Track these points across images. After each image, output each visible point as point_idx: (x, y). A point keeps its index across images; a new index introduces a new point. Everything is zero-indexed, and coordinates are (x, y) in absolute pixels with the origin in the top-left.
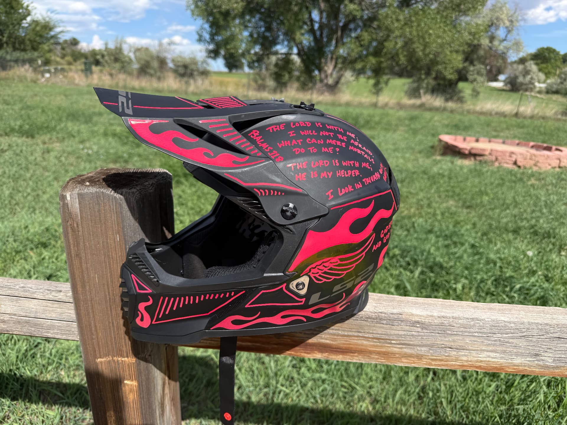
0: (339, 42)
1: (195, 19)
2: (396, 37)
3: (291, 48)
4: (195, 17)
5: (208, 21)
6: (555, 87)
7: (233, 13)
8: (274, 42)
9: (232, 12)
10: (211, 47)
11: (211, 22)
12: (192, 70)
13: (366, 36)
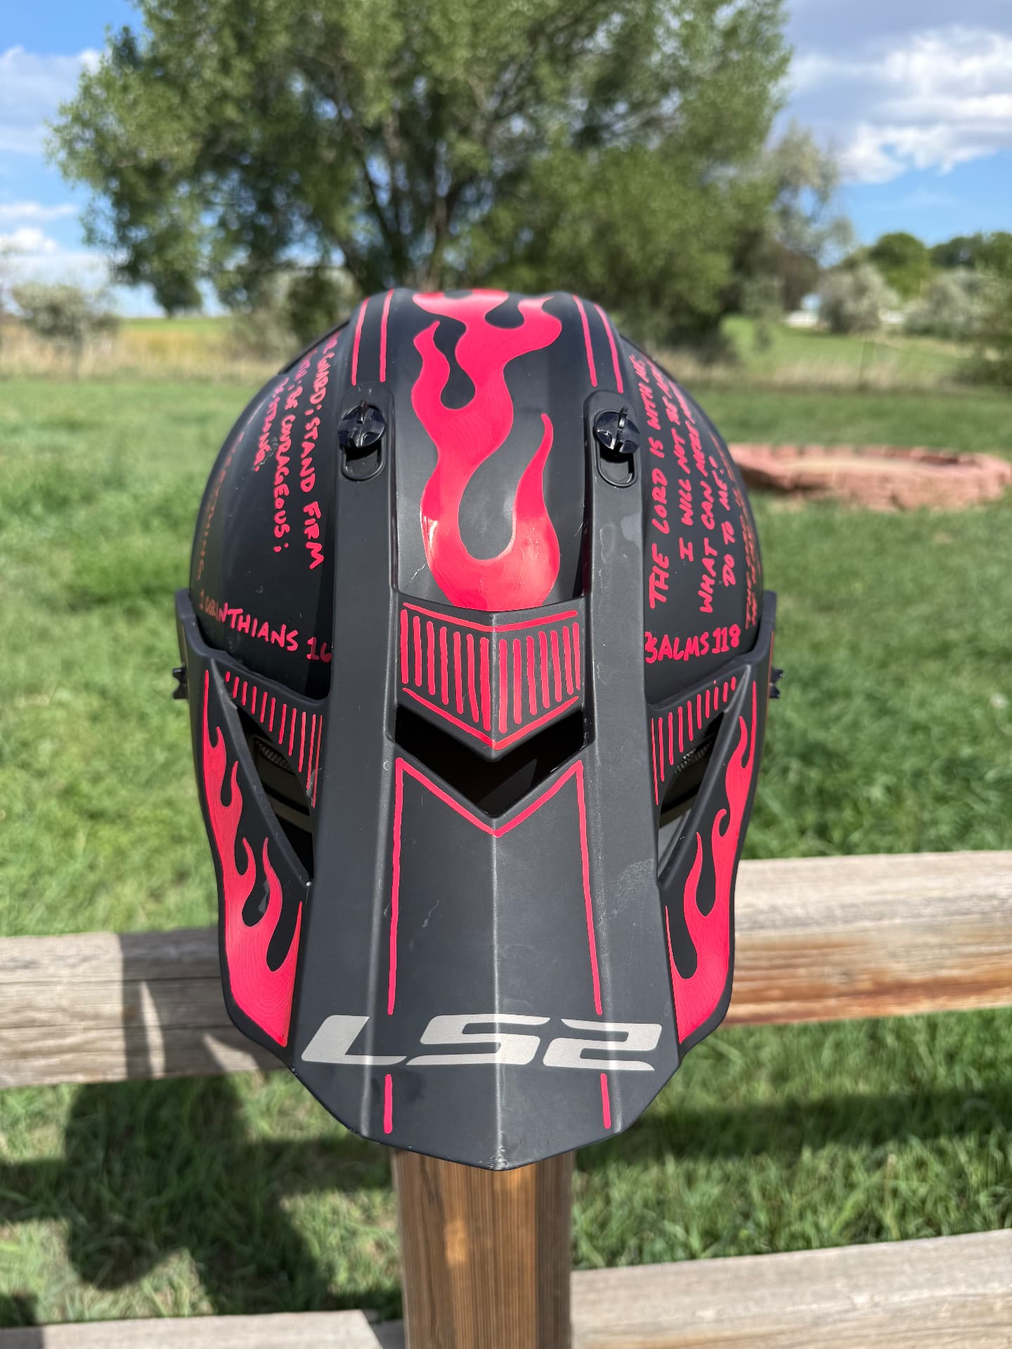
0: (443, 237)
1: (73, 188)
2: (575, 220)
3: (326, 253)
4: (70, 182)
5: (106, 190)
6: (922, 322)
7: (170, 170)
8: (282, 240)
9: (168, 168)
10: (122, 256)
11: (115, 194)
12: (73, 318)
13: (505, 219)
